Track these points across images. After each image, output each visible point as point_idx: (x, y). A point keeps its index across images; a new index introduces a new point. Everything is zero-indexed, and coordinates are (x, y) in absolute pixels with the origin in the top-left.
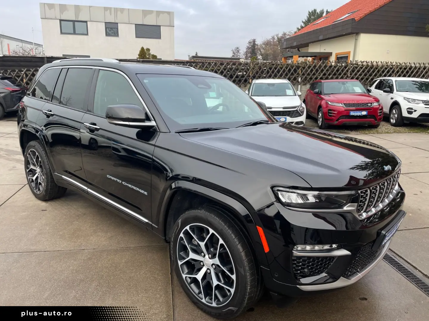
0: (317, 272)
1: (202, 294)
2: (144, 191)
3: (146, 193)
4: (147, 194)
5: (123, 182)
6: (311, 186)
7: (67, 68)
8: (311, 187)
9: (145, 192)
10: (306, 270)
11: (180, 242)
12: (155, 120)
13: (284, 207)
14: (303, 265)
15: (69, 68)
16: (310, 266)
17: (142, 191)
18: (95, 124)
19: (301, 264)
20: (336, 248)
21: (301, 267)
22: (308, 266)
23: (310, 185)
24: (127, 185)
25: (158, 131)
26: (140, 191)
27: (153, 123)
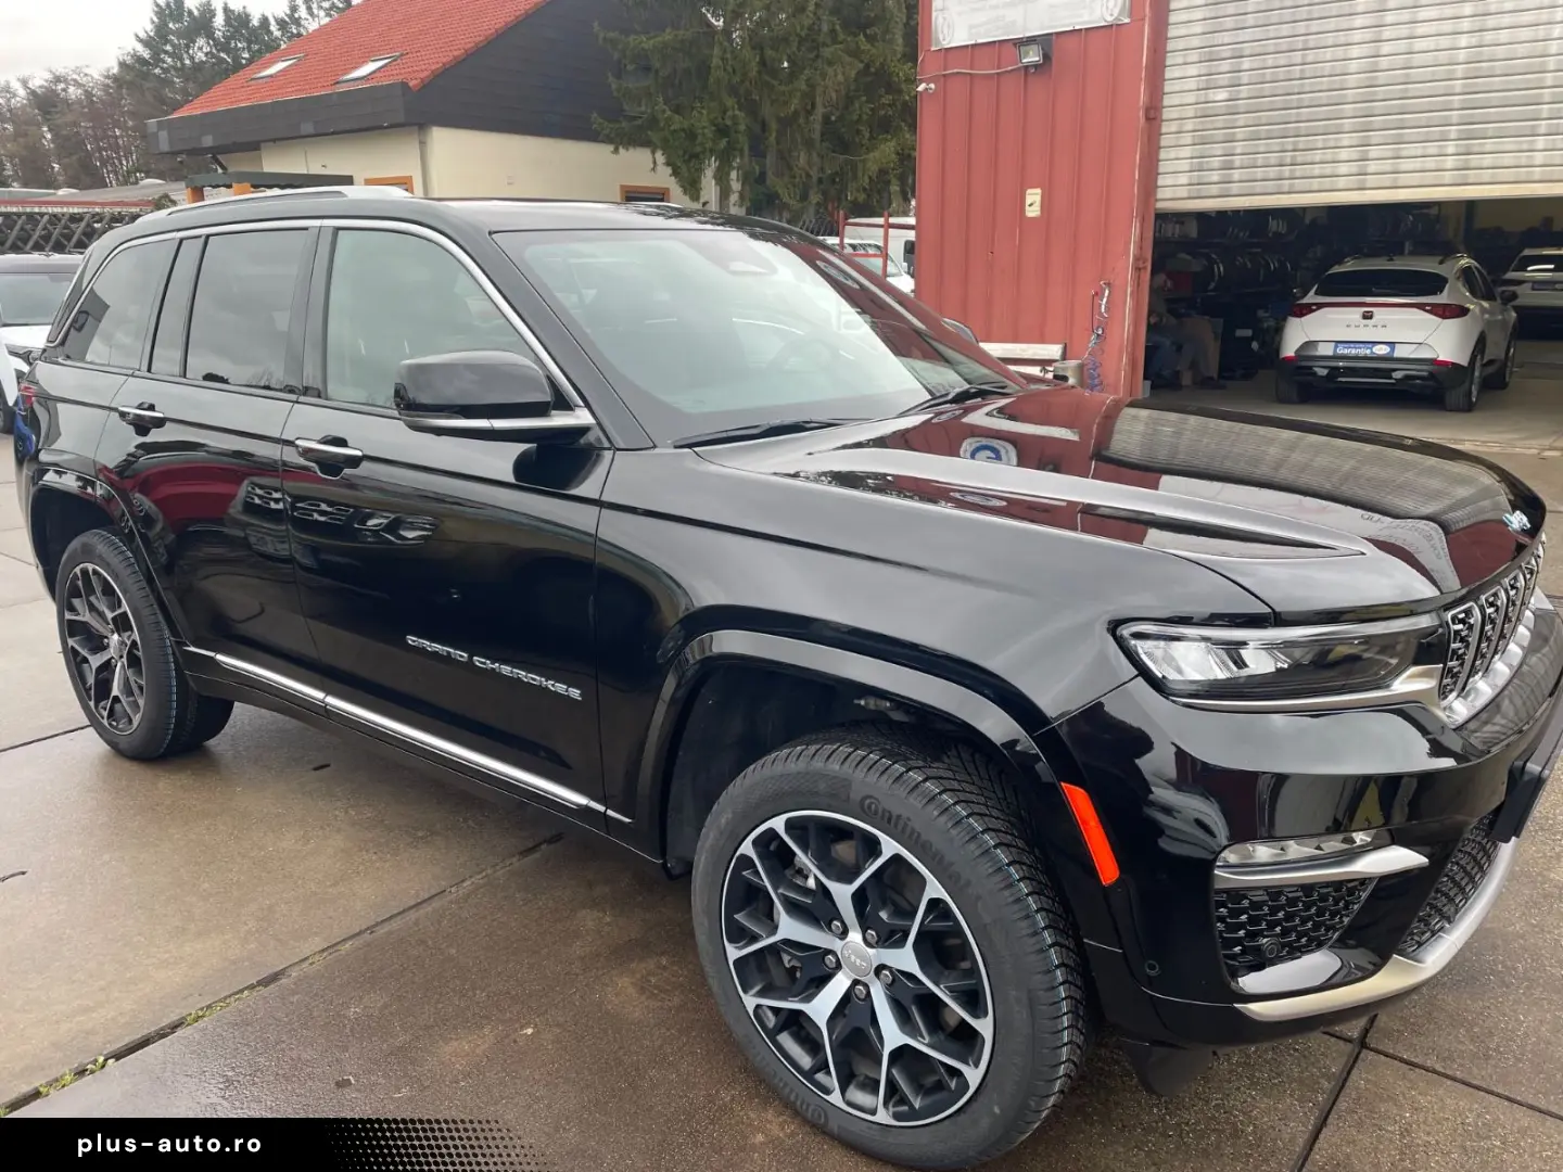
0: (1304, 946)
1: (829, 1073)
2: (564, 683)
3: (575, 693)
4: (581, 695)
5: (475, 658)
6: (1270, 607)
7: (200, 237)
8: (1270, 610)
9: (570, 689)
10: (1265, 940)
11: (740, 873)
12: (588, 405)
13: (1167, 699)
14: (1253, 921)
15: (208, 236)
16: (1278, 923)
17: (560, 688)
18: (342, 442)
19: (1244, 917)
20: (1368, 844)
21: (1246, 929)
22: (1271, 925)
23: (1267, 604)
24: (493, 669)
25: (607, 445)
26: (550, 686)
27: (582, 417)
